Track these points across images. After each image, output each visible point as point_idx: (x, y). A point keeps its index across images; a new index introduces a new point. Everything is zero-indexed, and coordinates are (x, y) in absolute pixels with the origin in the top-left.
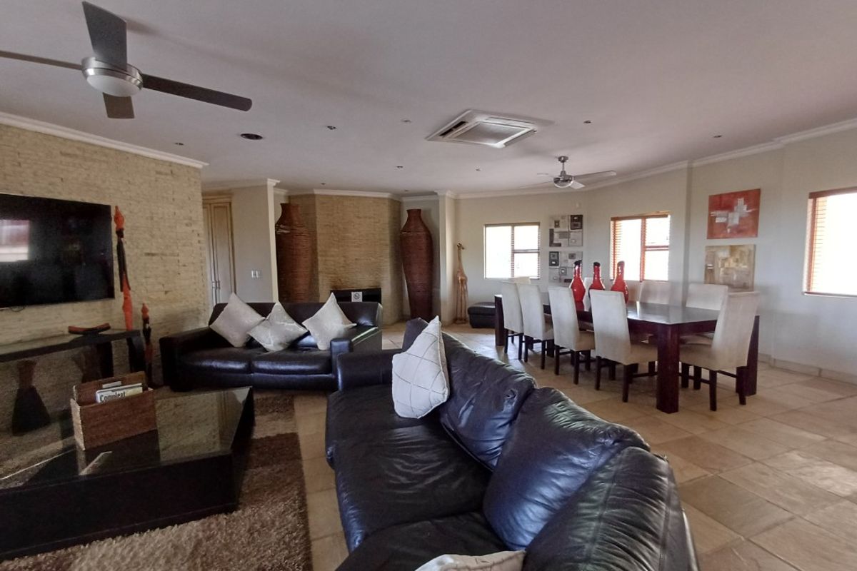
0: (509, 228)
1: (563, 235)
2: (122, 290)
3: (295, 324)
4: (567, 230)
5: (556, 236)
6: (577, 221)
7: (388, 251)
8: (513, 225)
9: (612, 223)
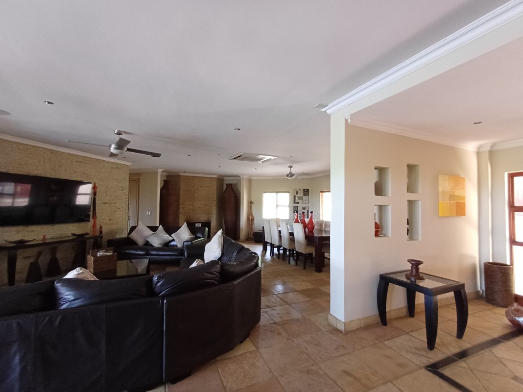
0: (275, 194)
1: (300, 198)
2: (93, 218)
3: (168, 235)
4: (301, 196)
5: (297, 198)
6: (306, 192)
7: (215, 203)
8: (277, 192)
9: (321, 193)
